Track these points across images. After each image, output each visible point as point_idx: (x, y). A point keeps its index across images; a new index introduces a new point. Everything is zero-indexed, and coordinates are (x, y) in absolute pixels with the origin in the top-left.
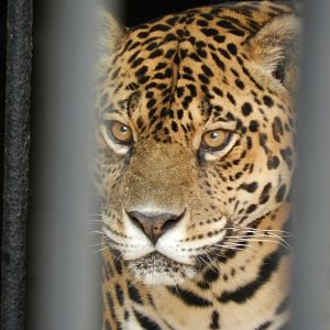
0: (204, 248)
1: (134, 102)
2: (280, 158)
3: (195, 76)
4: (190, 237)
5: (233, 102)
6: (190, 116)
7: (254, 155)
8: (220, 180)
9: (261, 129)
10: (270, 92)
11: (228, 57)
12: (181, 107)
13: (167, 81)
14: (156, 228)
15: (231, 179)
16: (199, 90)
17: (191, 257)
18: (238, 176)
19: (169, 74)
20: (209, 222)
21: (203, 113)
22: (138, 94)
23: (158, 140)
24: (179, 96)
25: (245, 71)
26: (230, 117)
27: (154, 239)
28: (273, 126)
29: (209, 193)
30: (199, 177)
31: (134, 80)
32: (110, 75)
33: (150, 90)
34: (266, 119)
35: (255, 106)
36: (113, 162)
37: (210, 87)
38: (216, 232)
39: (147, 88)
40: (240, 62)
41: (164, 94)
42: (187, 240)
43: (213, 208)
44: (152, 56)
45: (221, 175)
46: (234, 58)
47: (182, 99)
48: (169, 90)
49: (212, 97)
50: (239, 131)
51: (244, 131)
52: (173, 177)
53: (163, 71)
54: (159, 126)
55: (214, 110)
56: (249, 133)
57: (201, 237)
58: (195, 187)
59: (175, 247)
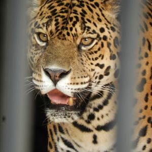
0: (78, 89)
1: (49, 23)
2: (117, 56)
3: (78, 13)
4: (72, 82)
5: (96, 26)
6: (76, 30)
7: (104, 51)
8: (88, 59)
9: (108, 40)
10: (114, 25)
11: (95, 8)
12: (72, 26)
13: (65, 14)
14: (57, 77)
15: (93, 59)
16: (80, 19)
17: (72, 92)
18: (96, 59)
19: (66, 12)
20: (82, 77)
21: (82, 29)
22: (51, 20)
23: (60, 39)
24: (71, 21)
25: (103, 15)
26: (94, 32)
27: (55, 82)
28: (114, 40)
29: (82, 64)
30: (78, 56)
31: (50, 14)
32: (39, 15)
33: (57, 18)
34: (111, 36)
35: (106, 30)
36: (39, 50)
37: (85, 18)
38: (85, 83)
39: (56, 17)
40: (101, 10)
41: (63, 20)
42: (71, 84)
43: (84, 71)
44: (59, 5)
45: (88, 57)
46: (97, 8)
47: (72, 22)
48: (66, 19)
49: (86, 23)
50: (98, 39)
51: (100, 39)
52: (66, 54)
53: (64, 10)
54: (60, 33)
55: (87, 28)
56: (102, 40)
57: (77, 84)
58: (76, 60)
59: (65, 87)
